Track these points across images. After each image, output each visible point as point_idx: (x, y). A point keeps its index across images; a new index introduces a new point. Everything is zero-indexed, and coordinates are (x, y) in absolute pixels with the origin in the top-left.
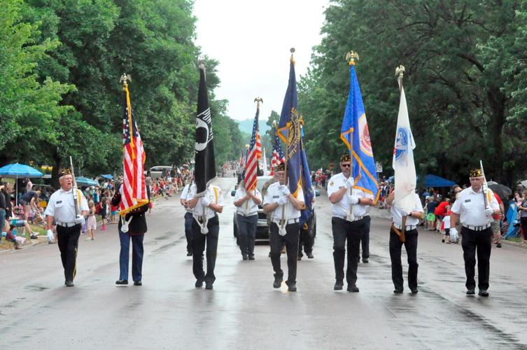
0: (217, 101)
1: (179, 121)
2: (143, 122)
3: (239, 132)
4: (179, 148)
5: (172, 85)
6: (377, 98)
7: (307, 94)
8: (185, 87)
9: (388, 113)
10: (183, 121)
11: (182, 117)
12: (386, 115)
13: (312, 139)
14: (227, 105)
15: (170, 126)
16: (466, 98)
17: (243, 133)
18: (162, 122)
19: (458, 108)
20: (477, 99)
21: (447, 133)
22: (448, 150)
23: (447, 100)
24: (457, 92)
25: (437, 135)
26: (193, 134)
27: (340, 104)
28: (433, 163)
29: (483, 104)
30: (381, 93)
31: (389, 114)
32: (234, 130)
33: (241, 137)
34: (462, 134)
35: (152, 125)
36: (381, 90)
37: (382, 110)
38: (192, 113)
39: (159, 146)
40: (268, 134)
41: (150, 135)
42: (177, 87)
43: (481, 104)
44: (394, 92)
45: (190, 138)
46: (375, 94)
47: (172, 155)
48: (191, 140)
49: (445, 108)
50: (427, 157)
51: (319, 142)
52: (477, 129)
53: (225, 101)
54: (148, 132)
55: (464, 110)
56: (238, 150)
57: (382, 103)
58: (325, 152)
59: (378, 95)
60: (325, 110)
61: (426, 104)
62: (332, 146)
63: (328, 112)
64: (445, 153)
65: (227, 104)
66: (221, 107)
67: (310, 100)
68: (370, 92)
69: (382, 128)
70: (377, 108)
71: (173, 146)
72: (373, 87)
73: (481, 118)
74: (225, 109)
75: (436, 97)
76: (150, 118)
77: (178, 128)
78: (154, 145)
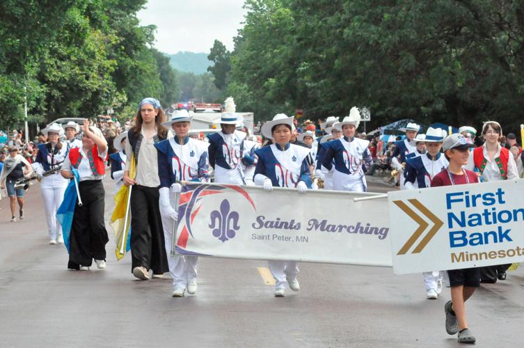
0: (142, 28)
1: (92, 56)
2: (45, 59)
3: (169, 69)
4: (93, 93)
5: (85, 6)
6: (365, 21)
7: (265, 16)
8: (103, 9)
9: (380, 41)
10: (98, 56)
11: (96, 50)
12: (378, 43)
13: (273, 77)
14: (154, 33)
15: (80, 63)
16: (486, 18)
17: (176, 70)
18: (69, 58)
19: (475, 33)
20: (501, 19)
21: (459, 66)
22: (460, 88)
23: (460, 22)
24: (473, 11)
25: (448, 69)
26: (111, 74)
27: (316, 28)
28: (440, 106)
29: (510, 26)
30: (370, 15)
31: (383, 43)
32: (164, 68)
33: (173, 76)
34: (480, 67)
35: (56, 62)
36: (370, 10)
37: (372, 36)
38: (109, 45)
39: (67, 92)
40: (210, 72)
41: (54, 76)
42: (93, 9)
43: (506, 26)
44: (389, 12)
45: (107, 79)
46: (363, 15)
47: (84, 103)
48: (108, 81)
49: (457, 33)
50: (432, 97)
51: (283, 81)
52: (502, 60)
53: (152, 27)
54: (51, 72)
55: (484, 35)
56: (170, 94)
57: (373, 28)
58: (290, 95)
59: (366, 17)
60: (295, 37)
61: (432, 28)
62: (300, 87)
63: (299, 40)
64: (457, 92)
65: (155, 31)
66: (147, 36)
67: (269, 24)
68: (356, 13)
69: (372, 62)
70: (366, 34)
71: (86, 90)
72: (360, 5)
73: (505, 44)
74: (153, 38)
75: (446, 18)
76: (53, 52)
77: (91, 65)
78: (60, 89)
